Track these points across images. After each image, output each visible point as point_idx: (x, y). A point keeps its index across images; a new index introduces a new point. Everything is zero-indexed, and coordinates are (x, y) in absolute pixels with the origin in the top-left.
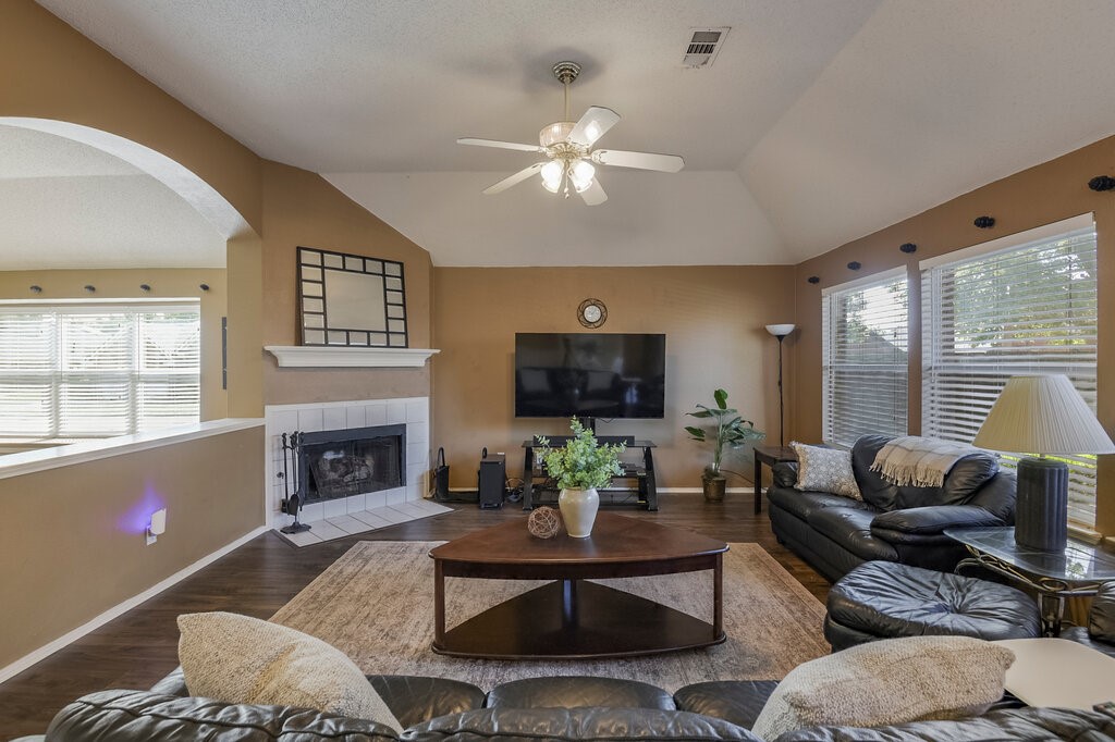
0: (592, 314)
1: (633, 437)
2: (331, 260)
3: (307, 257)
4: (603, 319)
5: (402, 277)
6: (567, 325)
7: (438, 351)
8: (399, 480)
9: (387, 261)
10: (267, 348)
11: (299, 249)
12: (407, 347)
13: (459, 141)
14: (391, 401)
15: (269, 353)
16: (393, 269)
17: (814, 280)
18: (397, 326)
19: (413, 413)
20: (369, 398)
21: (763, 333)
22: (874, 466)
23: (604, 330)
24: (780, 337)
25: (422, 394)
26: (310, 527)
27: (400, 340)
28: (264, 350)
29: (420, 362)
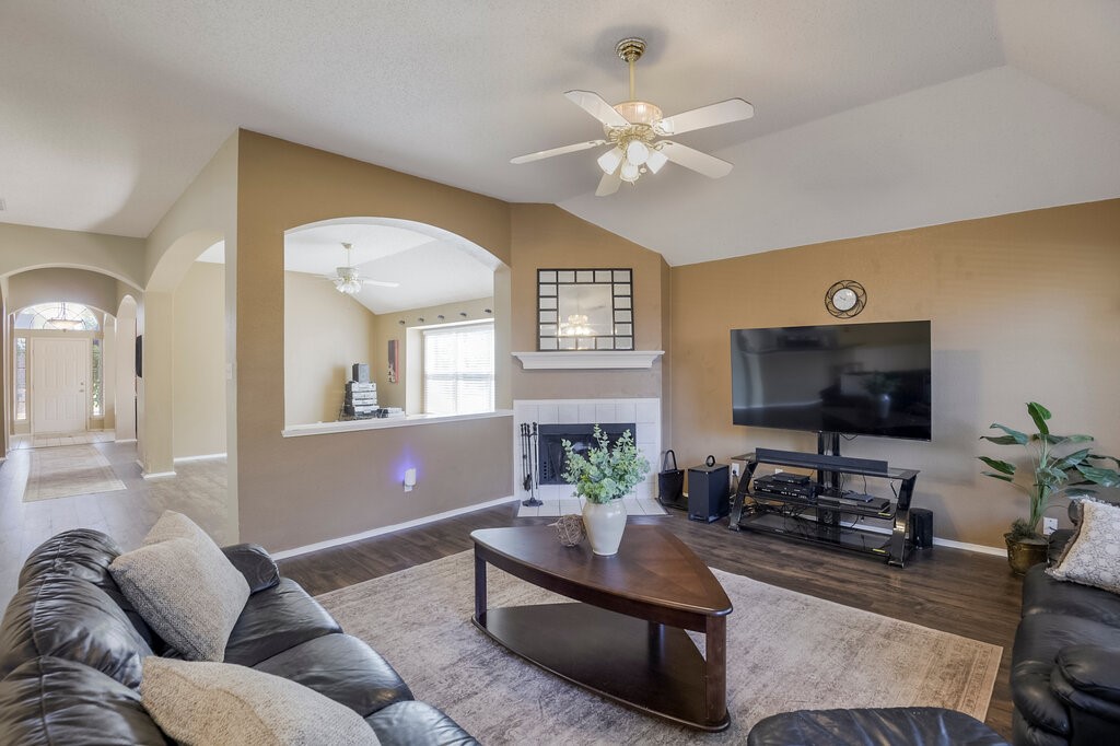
0: (844, 300)
1: (886, 463)
2: (564, 277)
3: (544, 277)
4: (859, 304)
5: (631, 283)
6: (816, 317)
7: (664, 352)
9: (617, 269)
10: (513, 354)
11: (539, 270)
12: (633, 349)
13: (512, 161)
14: (619, 401)
15: (516, 358)
16: (622, 276)
18: (625, 330)
19: (645, 413)
20: (598, 397)
23: (862, 319)
25: (653, 395)
26: (542, 504)
27: (628, 343)
28: (511, 355)
29: (649, 364)
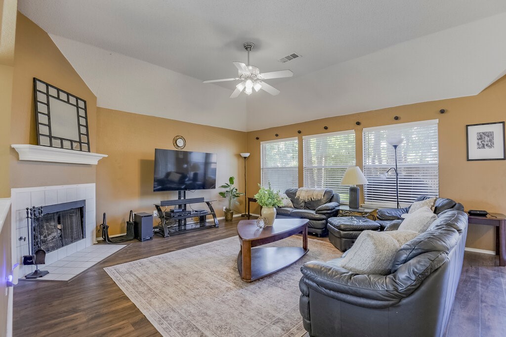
0: (180, 143)
1: (204, 198)
2: (52, 91)
3: (39, 86)
4: (184, 145)
5: (85, 110)
7: (106, 156)
8: (82, 235)
9: (78, 98)
10: (13, 146)
11: (35, 79)
12: (89, 151)
14: (79, 186)
15: (13, 150)
16: (81, 104)
17: (257, 138)
18: (84, 139)
19: (89, 193)
21: (239, 156)
22: (297, 197)
24: (245, 158)
26: (48, 272)
28: (11, 147)
29: (95, 162)
